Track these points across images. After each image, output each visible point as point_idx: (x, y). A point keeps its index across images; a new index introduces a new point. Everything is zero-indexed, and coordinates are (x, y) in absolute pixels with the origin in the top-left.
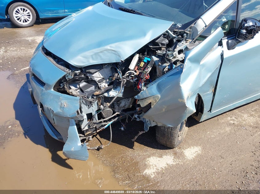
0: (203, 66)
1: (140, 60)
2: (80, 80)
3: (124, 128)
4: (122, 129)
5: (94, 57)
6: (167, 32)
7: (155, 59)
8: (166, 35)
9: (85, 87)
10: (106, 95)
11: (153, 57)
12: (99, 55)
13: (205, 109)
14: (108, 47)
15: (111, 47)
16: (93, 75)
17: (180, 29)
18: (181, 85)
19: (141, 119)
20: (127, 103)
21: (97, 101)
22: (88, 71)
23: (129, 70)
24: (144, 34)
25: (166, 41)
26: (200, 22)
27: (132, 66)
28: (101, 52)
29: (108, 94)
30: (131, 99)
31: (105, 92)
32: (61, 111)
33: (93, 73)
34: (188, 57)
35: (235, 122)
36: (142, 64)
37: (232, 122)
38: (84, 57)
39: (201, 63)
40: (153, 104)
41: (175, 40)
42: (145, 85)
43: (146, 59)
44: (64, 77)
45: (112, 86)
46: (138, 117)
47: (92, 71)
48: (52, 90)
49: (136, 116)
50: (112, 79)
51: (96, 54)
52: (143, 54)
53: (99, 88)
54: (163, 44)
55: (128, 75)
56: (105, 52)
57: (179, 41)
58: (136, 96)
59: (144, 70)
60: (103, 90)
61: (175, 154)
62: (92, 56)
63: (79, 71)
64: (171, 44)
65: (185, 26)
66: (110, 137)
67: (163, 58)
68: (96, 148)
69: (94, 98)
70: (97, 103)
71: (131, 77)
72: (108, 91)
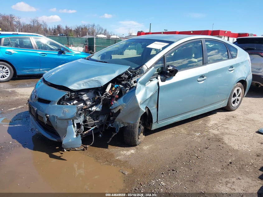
0: (148, 88)
1: (112, 87)
2: (74, 100)
3: (101, 135)
4: (100, 136)
5: (84, 84)
6: (127, 71)
7: (121, 86)
8: (126, 73)
9: (77, 104)
10: (90, 109)
11: (120, 85)
12: (88, 83)
13: (153, 119)
14: (93, 79)
15: (95, 78)
16: (83, 96)
17: (134, 70)
18: (136, 96)
19: (114, 126)
20: (103, 119)
21: (84, 114)
22: (79, 93)
23: (106, 92)
24: (114, 72)
25: (127, 76)
26: (144, 66)
27: (108, 90)
28: (89, 81)
29: (92, 109)
30: (105, 116)
31: (90, 107)
32: (64, 116)
33: (83, 95)
34: (138, 81)
35: (175, 133)
36: (114, 89)
37: (173, 132)
38: (78, 84)
39: (146, 86)
40: (122, 110)
41: (131, 76)
42: (116, 100)
43: (116, 86)
44: (64, 97)
45: (94, 103)
46: (111, 125)
47: (82, 93)
48: (56, 104)
49: (110, 125)
50: (94, 99)
51: (86, 83)
52: (114, 83)
53: (86, 105)
54: (125, 78)
55: (105, 95)
56: (91, 81)
57: (134, 76)
58: (111, 107)
59: (115, 92)
60: (89, 106)
61: (137, 149)
62: (83, 84)
63: (74, 93)
64: (130, 78)
65: (136, 69)
66: (93, 139)
67: (126, 86)
68: (82, 149)
69: (82, 111)
70: (84, 115)
71: (107, 96)
72: (92, 106)
